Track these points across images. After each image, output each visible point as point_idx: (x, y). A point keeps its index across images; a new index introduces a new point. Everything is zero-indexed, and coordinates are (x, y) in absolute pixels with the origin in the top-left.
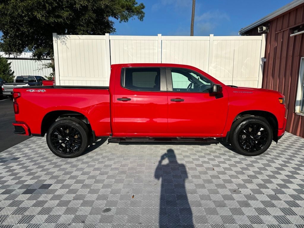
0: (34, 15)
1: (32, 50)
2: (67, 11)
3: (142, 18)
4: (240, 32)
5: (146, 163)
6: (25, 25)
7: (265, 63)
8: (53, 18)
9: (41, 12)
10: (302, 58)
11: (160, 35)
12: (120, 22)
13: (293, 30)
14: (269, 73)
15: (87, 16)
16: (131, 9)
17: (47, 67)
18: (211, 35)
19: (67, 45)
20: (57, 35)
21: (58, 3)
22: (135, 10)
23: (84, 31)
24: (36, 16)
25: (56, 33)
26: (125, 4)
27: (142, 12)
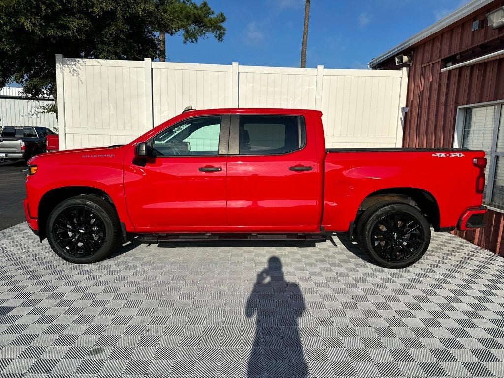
0: (20, 22)
1: (22, 82)
2: (80, 18)
3: (222, 36)
4: (370, 63)
5: (190, 274)
6: (7, 39)
7: (406, 115)
8: (53, 29)
9: (31, 19)
10: (459, 107)
11: (235, 64)
13: (445, 62)
14: (411, 130)
15: (113, 28)
16: (202, 22)
17: (46, 111)
18: (319, 67)
19: (80, 76)
20: (63, 57)
21: (63, 5)
22: (208, 24)
23: (109, 52)
24: (23, 24)
25: (61, 55)
26: (192, 12)
27: (222, 27)
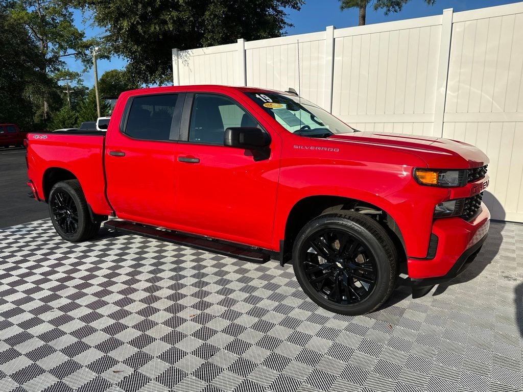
12: (387, 14)
19: (190, 65)
20: (177, 51)
